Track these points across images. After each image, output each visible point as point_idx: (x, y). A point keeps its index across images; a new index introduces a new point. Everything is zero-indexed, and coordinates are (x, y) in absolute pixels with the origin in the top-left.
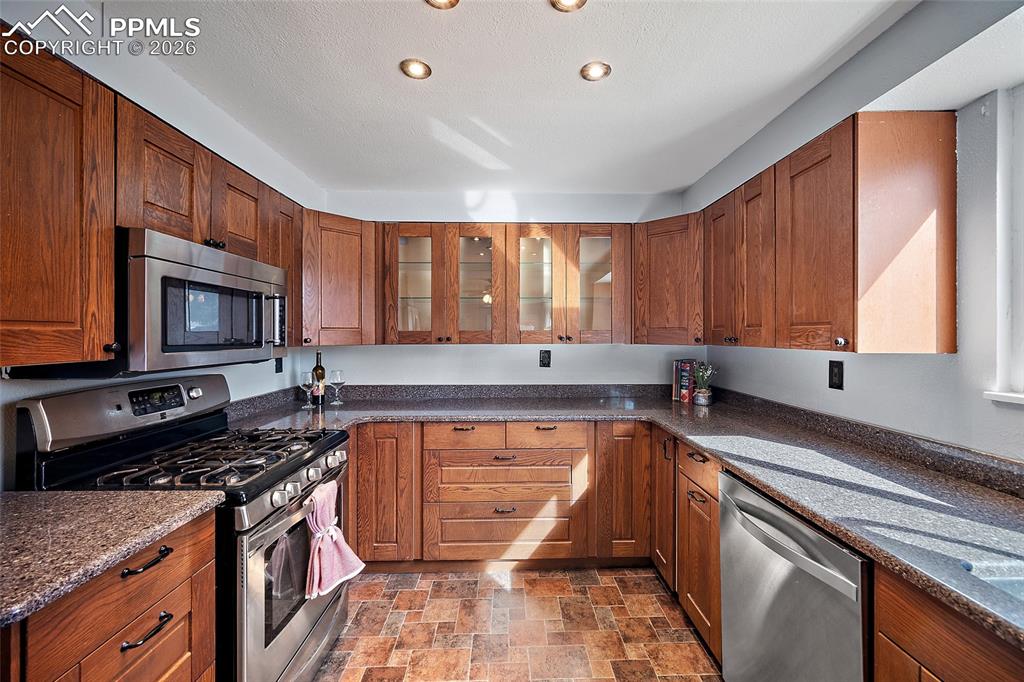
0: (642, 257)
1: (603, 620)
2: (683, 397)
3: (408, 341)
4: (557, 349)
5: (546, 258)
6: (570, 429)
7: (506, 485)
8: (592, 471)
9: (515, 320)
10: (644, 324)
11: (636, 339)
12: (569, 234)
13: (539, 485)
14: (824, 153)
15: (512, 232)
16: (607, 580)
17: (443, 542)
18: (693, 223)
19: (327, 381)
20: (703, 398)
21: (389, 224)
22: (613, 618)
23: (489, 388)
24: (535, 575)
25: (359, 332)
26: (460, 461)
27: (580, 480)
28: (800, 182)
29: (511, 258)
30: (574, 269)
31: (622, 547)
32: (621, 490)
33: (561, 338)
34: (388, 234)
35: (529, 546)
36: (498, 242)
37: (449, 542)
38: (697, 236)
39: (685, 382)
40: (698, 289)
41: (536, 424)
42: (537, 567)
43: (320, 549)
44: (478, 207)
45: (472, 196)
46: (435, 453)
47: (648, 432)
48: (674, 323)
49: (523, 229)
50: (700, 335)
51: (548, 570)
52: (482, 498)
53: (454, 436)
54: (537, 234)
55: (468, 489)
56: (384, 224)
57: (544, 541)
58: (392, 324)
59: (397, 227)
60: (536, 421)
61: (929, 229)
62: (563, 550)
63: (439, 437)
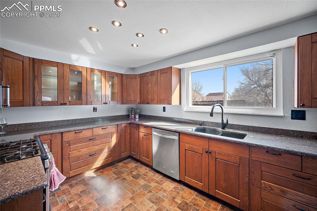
0: (125, 83)
1: (125, 171)
2: (132, 117)
3: (47, 105)
6: (111, 128)
7: (93, 147)
8: (117, 138)
9: (90, 98)
10: (125, 99)
11: (123, 103)
13: (102, 144)
14: (167, 71)
15: (89, 71)
16: (121, 164)
17: (71, 171)
18: (137, 77)
20: (137, 117)
21: (37, 59)
22: (127, 170)
23: (76, 120)
24: (101, 170)
26: (78, 143)
27: (114, 140)
28: (162, 75)
30: (108, 84)
31: (124, 155)
32: (123, 141)
33: (104, 103)
35: (100, 162)
36: (84, 73)
37: (73, 170)
38: (138, 80)
39: (133, 113)
40: (139, 92)
41: (102, 128)
43: (53, 175)
44: (76, 61)
45: (74, 57)
46: (67, 142)
47: (129, 126)
48: (133, 99)
49: (92, 70)
50: (139, 102)
51: (105, 168)
52: (85, 153)
53: (75, 135)
54: (97, 72)
55: (80, 151)
57: (104, 160)
58: (38, 98)
59: (41, 61)
60: (102, 127)
62: (109, 160)
63: (69, 136)
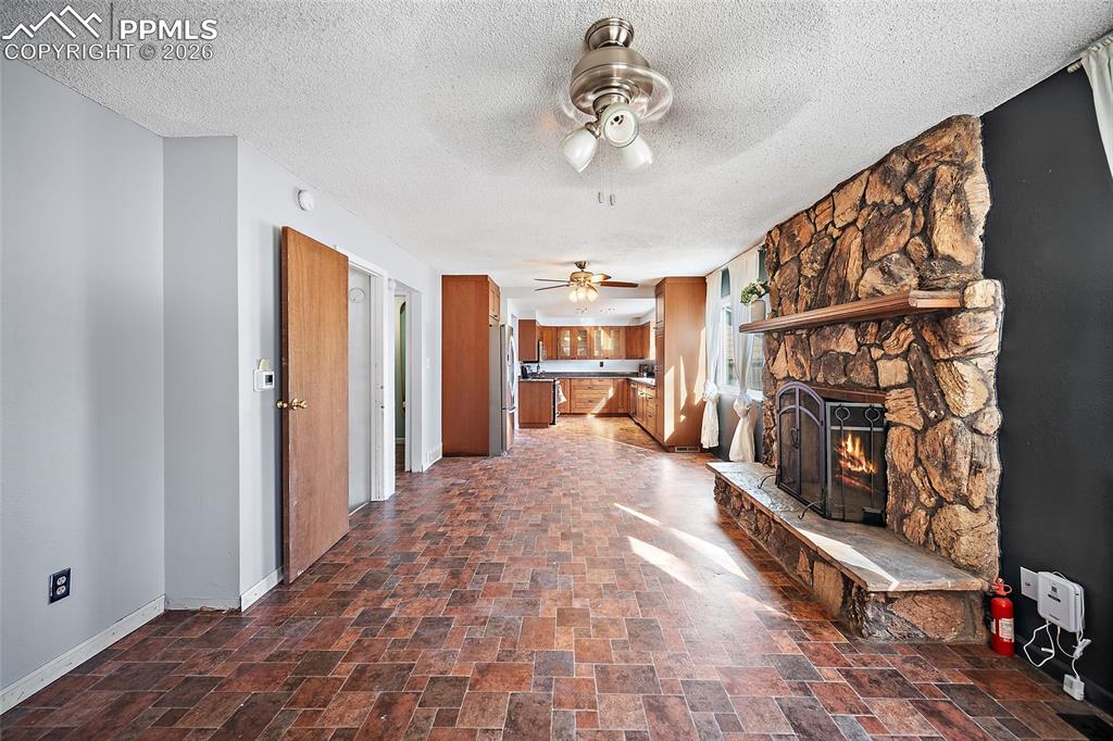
3: (563, 360)
4: (605, 361)
5: (602, 336)
6: (607, 381)
7: (592, 395)
8: (614, 391)
9: (594, 353)
11: (628, 359)
12: (608, 329)
13: (600, 394)
24: (600, 417)
26: (580, 389)
27: (611, 393)
29: (592, 336)
30: (610, 339)
31: (620, 411)
32: (620, 396)
33: (606, 358)
34: (558, 329)
35: (598, 409)
36: (589, 332)
37: (578, 409)
41: (598, 381)
42: (600, 415)
44: (584, 322)
45: (582, 319)
51: (603, 416)
52: (586, 398)
55: (582, 395)
56: (557, 327)
57: (602, 408)
59: (561, 327)
62: (606, 411)
63: (574, 382)
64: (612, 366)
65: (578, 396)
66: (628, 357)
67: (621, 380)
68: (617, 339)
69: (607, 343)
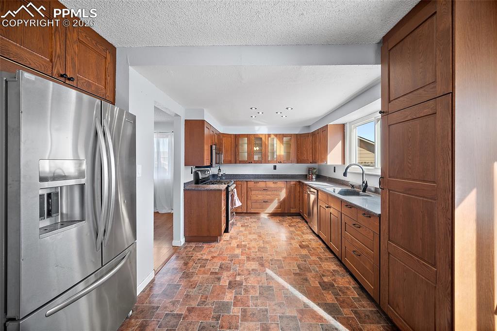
0: (299, 142)
2: (310, 177)
3: (242, 163)
4: (278, 165)
5: (275, 142)
6: (281, 184)
7: (266, 196)
8: (286, 193)
9: (267, 157)
10: (299, 159)
11: (298, 163)
12: (281, 137)
13: (273, 196)
14: (325, 129)
15: (267, 136)
17: (252, 208)
18: (310, 135)
19: (221, 173)
20: (314, 177)
23: (260, 175)
24: (273, 217)
25: (231, 161)
26: (256, 190)
27: (283, 195)
29: (266, 143)
30: (282, 145)
31: (293, 211)
32: (293, 197)
33: (279, 162)
34: (237, 137)
36: (263, 139)
38: (311, 138)
39: (310, 174)
40: (311, 151)
42: (273, 215)
45: (257, 128)
46: (250, 188)
48: (306, 158)
49: (269, 135)
50: (311, 161)
51: (276, 216)
52: (261, 199)
53: (254, 184)
54: (272, 136)
55: (257, 196)
56: (236, 135)
57: (275, 209)
58: (238, 159)
59: (239, 135)
60: (273, 181)
61: (340, 144)
62: (279, 211)
63: (251, 184)
64: (284, 169)
65: (254, 197)
66: (299, 161)
67: (293, 182)
68: (288, 145)
69: (280, 149)
